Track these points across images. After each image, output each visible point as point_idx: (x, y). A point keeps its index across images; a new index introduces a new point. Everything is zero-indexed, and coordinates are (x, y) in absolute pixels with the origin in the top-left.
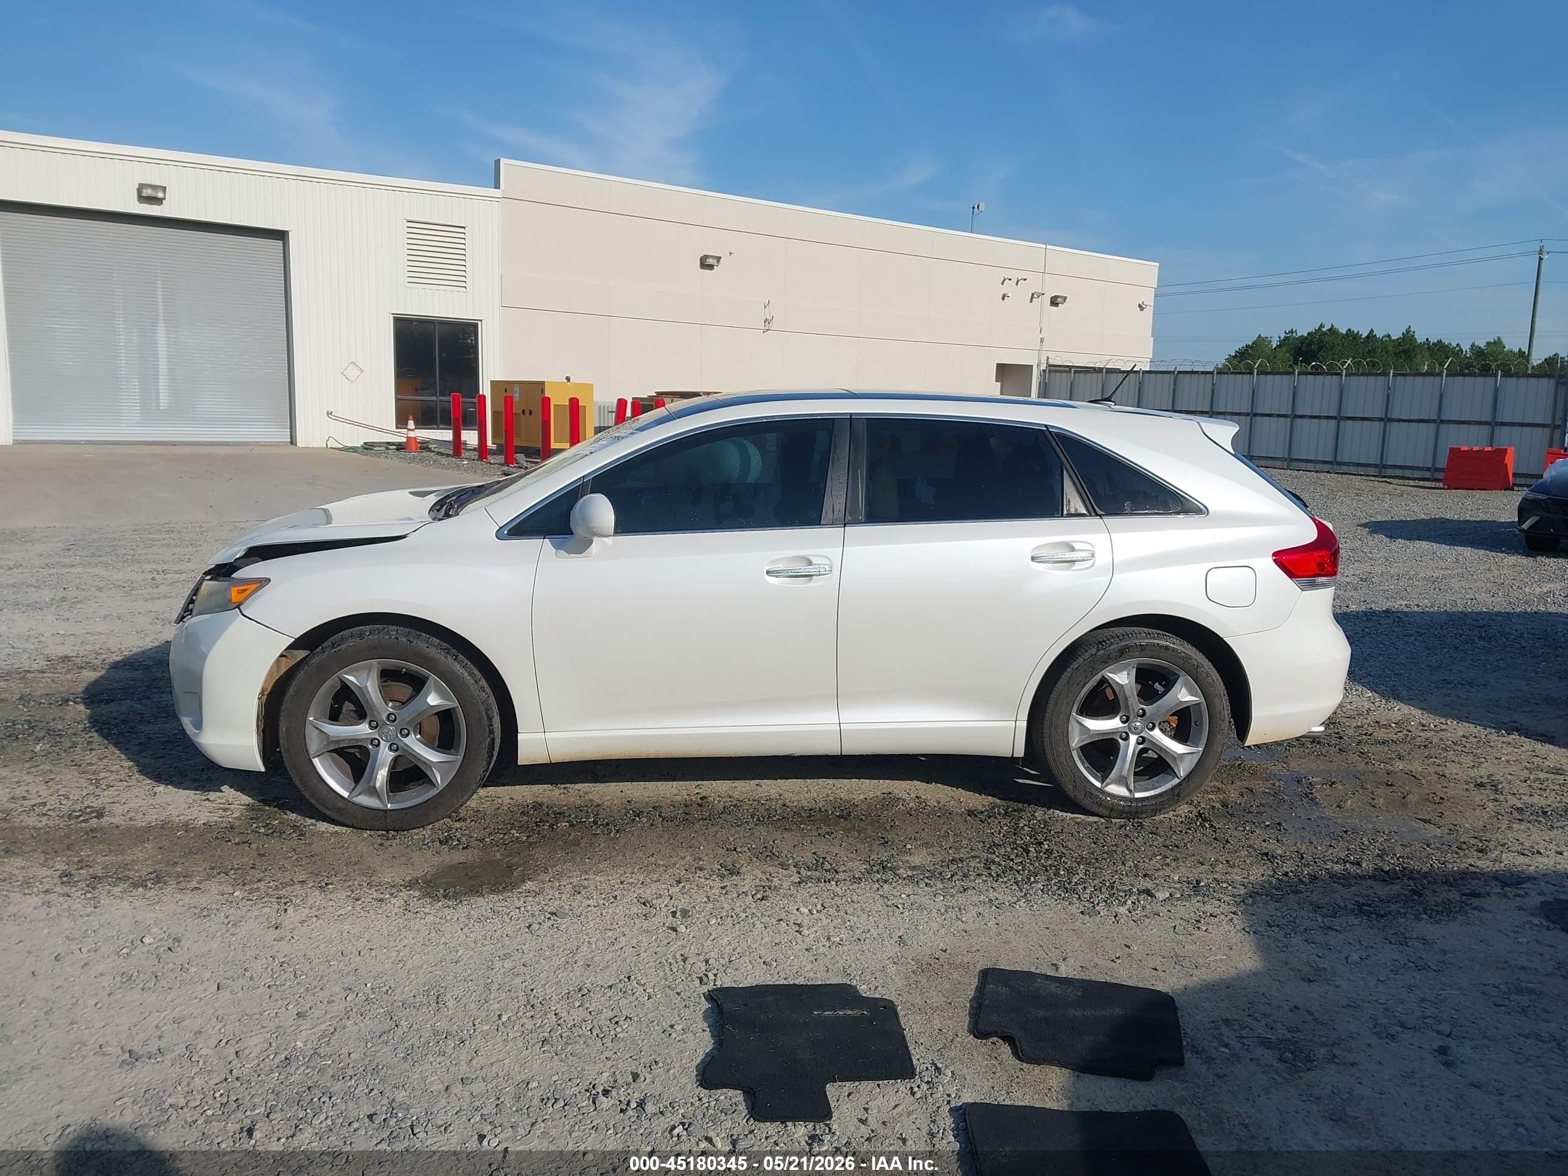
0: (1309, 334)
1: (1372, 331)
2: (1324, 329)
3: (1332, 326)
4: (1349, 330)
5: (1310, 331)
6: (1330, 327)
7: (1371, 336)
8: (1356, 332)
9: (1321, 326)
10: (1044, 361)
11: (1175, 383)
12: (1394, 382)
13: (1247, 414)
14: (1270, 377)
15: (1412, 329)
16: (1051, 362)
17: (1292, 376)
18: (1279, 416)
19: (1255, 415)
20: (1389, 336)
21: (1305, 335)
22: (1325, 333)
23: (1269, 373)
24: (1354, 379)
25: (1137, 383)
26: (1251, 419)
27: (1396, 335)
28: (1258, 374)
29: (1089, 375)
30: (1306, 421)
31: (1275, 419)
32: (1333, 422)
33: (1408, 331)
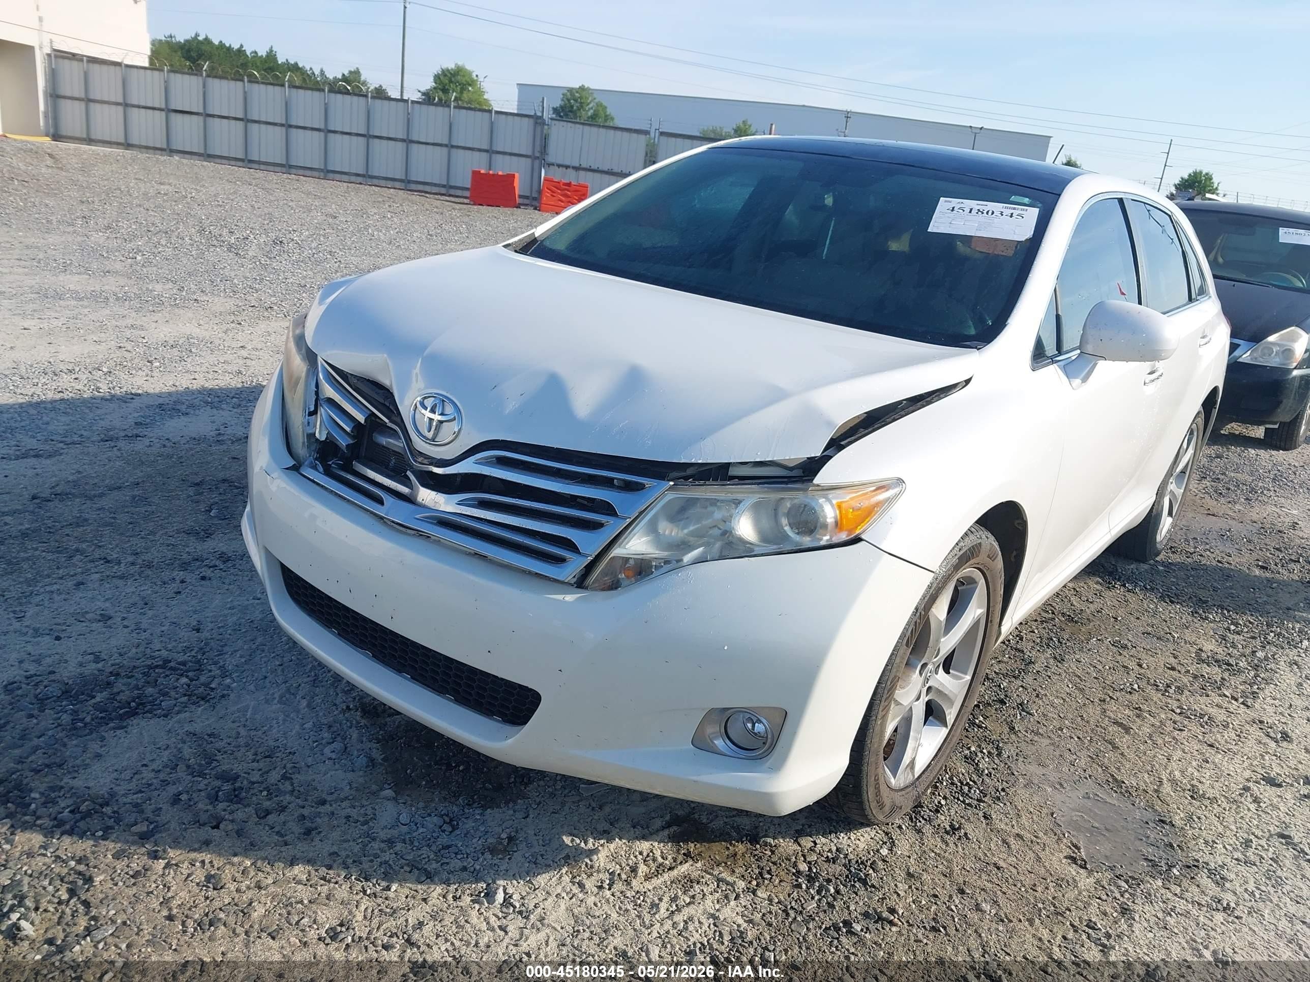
0: (188, 41)
2: (200, 38)
4: (220, 42)
6: (204, 37)
7: (243, 51)
8: (227, 45)
9: (195, 35)
10: (46, 43)
11: (204, 86)
12: (413, 108)
13: (282, 125)
14: (300, 90)
16: (57, 47)
17: (322, 93)
18: (313, 129)
19: (290, 126)
22: (203, 43)
23: (300, 88)
25: (163, 82)
26: (287, 131)
29: (105, 67)
30: (338, 136)
31: (309, 132)
32: (363, 140)
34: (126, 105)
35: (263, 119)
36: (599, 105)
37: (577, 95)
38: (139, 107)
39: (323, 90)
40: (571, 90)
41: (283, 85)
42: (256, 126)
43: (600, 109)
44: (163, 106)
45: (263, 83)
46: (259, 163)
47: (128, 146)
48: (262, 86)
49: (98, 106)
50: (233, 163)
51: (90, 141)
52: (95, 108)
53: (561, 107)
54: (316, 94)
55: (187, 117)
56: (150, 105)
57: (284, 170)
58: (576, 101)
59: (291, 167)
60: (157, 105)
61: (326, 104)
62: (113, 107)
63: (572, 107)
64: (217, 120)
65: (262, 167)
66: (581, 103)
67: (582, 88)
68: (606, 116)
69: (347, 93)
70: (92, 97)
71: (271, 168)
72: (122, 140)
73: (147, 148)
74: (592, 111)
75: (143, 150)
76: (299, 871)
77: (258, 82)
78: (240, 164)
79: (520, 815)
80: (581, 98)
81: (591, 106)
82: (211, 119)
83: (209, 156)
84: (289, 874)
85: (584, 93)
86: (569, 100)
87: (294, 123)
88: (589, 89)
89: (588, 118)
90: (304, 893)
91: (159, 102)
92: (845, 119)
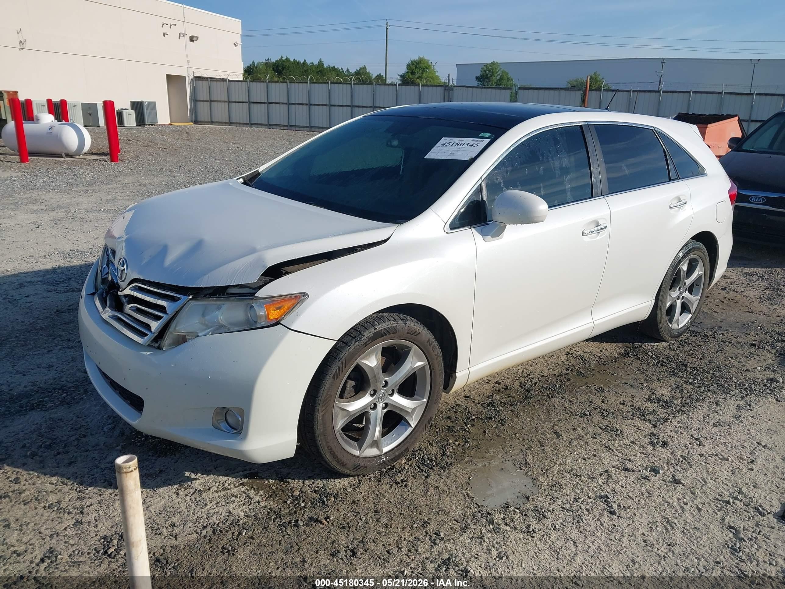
0: (277, 61)
1: (305, 60)
2: (283, 59)
3: (287, 57)
4: (294, 59)
5: (277, 60)
6: (286, 58)
7: (305, 63)
8: (298, 61)
9: (282, 57)
10: (191, 73)
11: (267, 88)
12: (376, 88)
13: (307, 104)
14: (316, 84)
15: (322, 60)
16: (196, 75)
18: (323, 105)
19: (311, 105)
20: (312, 63)
21: (275, 62)
22: (284, 61)
23: (316, 83)
24: (357, 86)
25: (247, 87)
26: (309, 107)
27: (316, 63)
28: (310, 83)
29: (218, 83)
30: (336, 108)
31: (321, 107)
32: (349, 108)
33: (321, 61)
34: (229, 102)
35: (297, 102)
36: (504, 72)
37: (490, 67)
38: (235, 102)
39: (328, 83)
40: (486, 65)
41: (307, 83)
42: (293, 106)
43: (504, 74)
44: (247, 101)
45: (297, 82)
46: (295, 126)
47: (230, 123)
48: (296, 84)
49: (216, 103)
50: (282, 128)
51: (212, 123)
52: (215, 105)
53: (481, 76)
54: (324, 85)
55: (259, 105)
56: (241, 101)
57: (308, 129)
58: (489, 71)
59: (311, 127)
60: (244, 101)
61: (329, 90)
62: (223, 103)
63: (487, 75)
64: (274, 105)
65: (297, 129)
66: (493, 72)
67: (493, 63)
68: (508, 78)
69: (341, 83)
70: (212, 99)
71: (302, 129)
72: (227, 121)
73: (240, 124)
74: (499, 76)
75: (238, 125)
76: (54, 479)
77: (294, 83)
78: (286, 128)
79: (173, 461)
80: (492, 69)
81: (498, 73)
82: (271, 105)
83: (270, 125)
84: (49, 480)
85: (494, 66)
86: (485, 71)
87: (313, 103)
88: (497, 63)
89: (497, 80)
90: (50, 488)
91: (245, 99)
92: (661, 65)
